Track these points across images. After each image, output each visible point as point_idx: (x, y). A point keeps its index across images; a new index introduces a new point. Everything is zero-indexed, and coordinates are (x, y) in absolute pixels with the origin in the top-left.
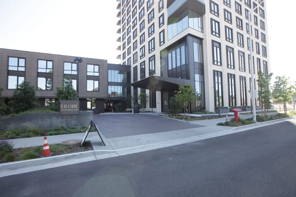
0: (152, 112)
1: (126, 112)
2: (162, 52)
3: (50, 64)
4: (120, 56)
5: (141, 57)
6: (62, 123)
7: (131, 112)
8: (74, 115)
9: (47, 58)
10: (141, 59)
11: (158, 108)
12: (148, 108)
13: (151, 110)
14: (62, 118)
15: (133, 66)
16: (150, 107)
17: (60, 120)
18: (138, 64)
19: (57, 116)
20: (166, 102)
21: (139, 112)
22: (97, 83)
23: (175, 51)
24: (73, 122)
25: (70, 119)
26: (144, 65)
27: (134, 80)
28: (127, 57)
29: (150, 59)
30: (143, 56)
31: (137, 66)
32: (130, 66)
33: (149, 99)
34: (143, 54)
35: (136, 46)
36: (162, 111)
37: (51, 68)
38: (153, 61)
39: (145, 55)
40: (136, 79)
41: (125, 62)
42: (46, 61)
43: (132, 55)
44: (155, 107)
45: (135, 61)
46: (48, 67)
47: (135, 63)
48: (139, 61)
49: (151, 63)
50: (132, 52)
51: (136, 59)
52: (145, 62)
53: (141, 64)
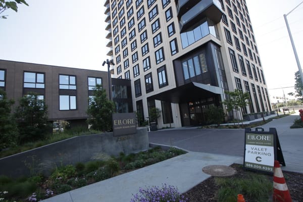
0: (170, 128)
2: (175, 62)
3: (41, 77)
4: (113, 70)
5: (144, 69)
6: (117, 147)
9: (37, 69)
11: (177, 123)
12: (161, 124)
14: (117, 141)
15: (133, 80)
16: (164, 123)
17: (115, 143)
18: (141, 77)
19: (110, 139)
20: (186, 115)
21: (156, 130)
23: (191, 60)
24: (131, 145)
25: (127, 141)
26: (150, 79)
27: (136, 95)
28: (124, 71)
29: (159, 70)
30: (149, 68)
31: (139, 79)
32: (130, 80)
33: (161, 114)
34: (148, 65)
35: (136, 58)
36: (183, 125)
37: (43, 82)
38: (163, 72)
39: (150, 66)
40: (139, 94)
41: (121, 76)
42: (35, 74)
43: (130, 68)
44: (172, 122)
45: (136, 74)
46: (38, 81)
47: (137, 76)
48: (143, 74)
49: (160, 74)
50: (131, 65)
51: (137, 72)
52: (151, 73)
53: (145, 76)
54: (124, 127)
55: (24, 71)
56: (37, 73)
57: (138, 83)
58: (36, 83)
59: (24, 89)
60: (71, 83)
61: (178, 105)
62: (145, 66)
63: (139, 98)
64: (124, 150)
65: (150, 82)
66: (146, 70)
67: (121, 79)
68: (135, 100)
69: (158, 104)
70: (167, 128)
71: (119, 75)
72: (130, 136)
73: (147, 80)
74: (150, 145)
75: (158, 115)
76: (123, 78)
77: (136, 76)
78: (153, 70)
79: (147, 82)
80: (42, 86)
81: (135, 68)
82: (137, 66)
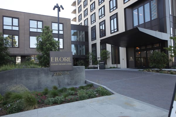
0: (117, 68)
1: (89, 68)
2: (127, 9)
3: (16, 21)
4: (75, 18)
5: (100, 17)
6: (52, 81)
7: (97, 68)
8: (67, 71)
10: (100, 19)
11: (123, 64)
12: (109, 64)
13: (115, 66)
14: (53, 76)
15: (90, 26)
16: (112, 64)
17: (50, 77)
18: (97, 24)
19: (47, 73)
20: (131, 58)
21: (105, 68)
23: (142, 7)
24: (66, 81)
25: (62, 76)
26: (103, 25)
27: (92, 39)
28: (83, 19)
29: (111, 18)
30: (103, 16)
31: (95, 26)
32: (88, 27)
33: (110, 56)
34: (103, 13)
35: (94, 7)
36: (128, 67)
37: (17, 25)
38: (115, 19)
39: (104, 14)
40: (94, 38)
41: (81, 23)
42: (11, 18)
43: (89, 17)
44: (119, 63)
45: (93, 21)
46: (13, 25)
47: (93, 23)
48: (98, 21)
49: (112, 21)
50: (90, 14)
51: (94, 20)
52: (104, 21)
53: (100, 23)
55: (4, 16)
56: (13, 18)
57: (94, 28)
58: (12, 26)
59: (4, 30)
60: (38, 27)
61: (125, 49)
62: (100, 14)
63: (94, 42)
64: (59, 84)
65: (104, 29)
66: (101, 17)
67: (82, 25)
68: (91, 43)
69: (109, 47)
70: (114, 68)
71: (80, 22)
72: (66, 72)
73: (101, 26)
74: (86, 82)
75: (108, 57)
76: (83, 24)
78: (107, 18)
79: (101, 28)
80: (17, 29)
81: (92, 16)
82: (94, 15)
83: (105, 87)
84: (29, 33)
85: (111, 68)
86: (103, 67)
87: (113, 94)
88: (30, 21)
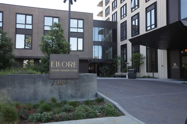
0: (153, 77)
1: (115, 77)
6: (52, 91)
7: (125, 76)
8: (71, 79)
10: (132, 12)
12: (143, 71)
13: (151, 74)
14: (53, 85)
15: (120, 22)
16: (147, 72)
17: (49, 87)
18: (128, 19)
19: (45, 81)
20: (175, 64)
21: (135, 77)
22: (81, 40)
24: (70, 92)
26: (137, 20)
27: (121, 38)
28: (111, 13)
29: (147, 10)
30: (137, 7)
31: (126, 21)
32: (117, 22)
33: (145, 61)
34: (137, 4)
37: (31, 23)
38: (153, 11)
39: (138, 6)
40: (124, 37)
41: (109, 18)
42: (25, 16)
43: (118, 10)
44: (157, 71)
45: (123, 16)
46: (27, 23)
47: (124, 17)
48: (130, 14)
49: (149, 14)
50: (119, 5)
51: (125, 13)
52: (138, 14)
53: (132, 17)
54: (62, 70)
55: (17, 14)
56: (26, 15)
57: (124, 25)
58: (26, 24)
59: (16, 29)
61: (166, 51)
62: (133, 6)
63: (124, 43)
64: (60, 96)
65: (137, 24)
66: (133, 10)
67: (109, 21)
68: (120, 43)
69: (143, 50)
70: (149, 77)
71: (107, 17)
72: (69, 81)
73: (134, 22)
74: (96, 95)
75: (141, 62)
76: (111, 20)
77: (122, 17)
78: (141, 10)
79: (134, 24)
80: (30, 27)
81: (122, 8)
82: (125, 6)
83: (116, 104)
84: (43, 31)
85: (144, 77)
86: (133, 76)
87: (123, 115)
88: (45, 17)
